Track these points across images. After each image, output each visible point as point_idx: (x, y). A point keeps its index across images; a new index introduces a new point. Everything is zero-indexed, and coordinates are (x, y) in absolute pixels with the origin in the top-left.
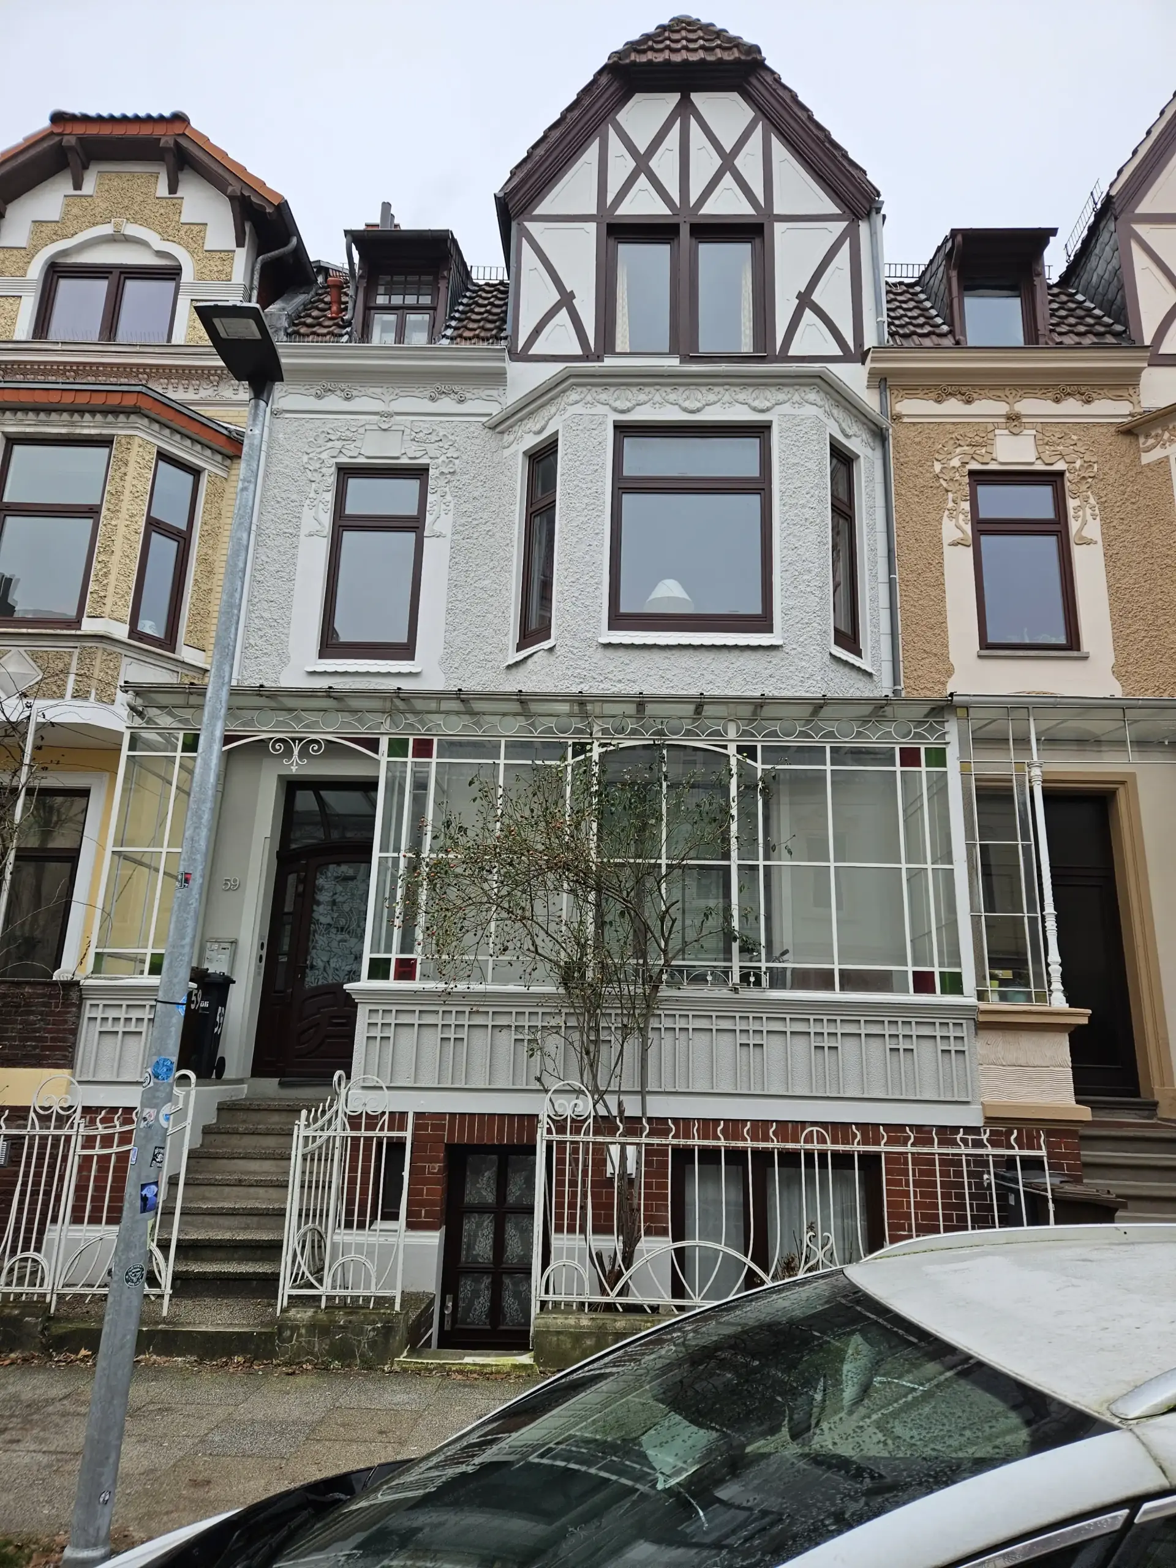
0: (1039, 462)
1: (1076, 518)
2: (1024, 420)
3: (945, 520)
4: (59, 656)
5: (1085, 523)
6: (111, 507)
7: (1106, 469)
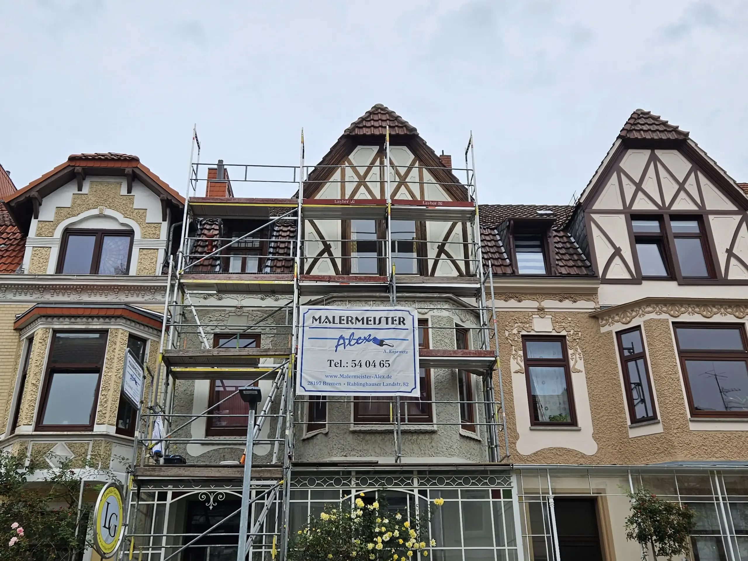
0: (554, 331)
1: (572, 359)
2: (546, 310)
3: (512, 360)
4: (82, 446)
5: (576, 362)
6: (108, 366)
7: (585, 335)
